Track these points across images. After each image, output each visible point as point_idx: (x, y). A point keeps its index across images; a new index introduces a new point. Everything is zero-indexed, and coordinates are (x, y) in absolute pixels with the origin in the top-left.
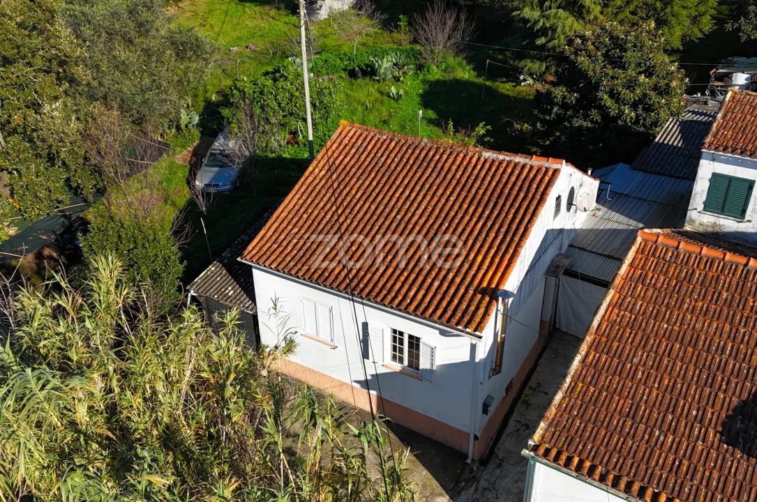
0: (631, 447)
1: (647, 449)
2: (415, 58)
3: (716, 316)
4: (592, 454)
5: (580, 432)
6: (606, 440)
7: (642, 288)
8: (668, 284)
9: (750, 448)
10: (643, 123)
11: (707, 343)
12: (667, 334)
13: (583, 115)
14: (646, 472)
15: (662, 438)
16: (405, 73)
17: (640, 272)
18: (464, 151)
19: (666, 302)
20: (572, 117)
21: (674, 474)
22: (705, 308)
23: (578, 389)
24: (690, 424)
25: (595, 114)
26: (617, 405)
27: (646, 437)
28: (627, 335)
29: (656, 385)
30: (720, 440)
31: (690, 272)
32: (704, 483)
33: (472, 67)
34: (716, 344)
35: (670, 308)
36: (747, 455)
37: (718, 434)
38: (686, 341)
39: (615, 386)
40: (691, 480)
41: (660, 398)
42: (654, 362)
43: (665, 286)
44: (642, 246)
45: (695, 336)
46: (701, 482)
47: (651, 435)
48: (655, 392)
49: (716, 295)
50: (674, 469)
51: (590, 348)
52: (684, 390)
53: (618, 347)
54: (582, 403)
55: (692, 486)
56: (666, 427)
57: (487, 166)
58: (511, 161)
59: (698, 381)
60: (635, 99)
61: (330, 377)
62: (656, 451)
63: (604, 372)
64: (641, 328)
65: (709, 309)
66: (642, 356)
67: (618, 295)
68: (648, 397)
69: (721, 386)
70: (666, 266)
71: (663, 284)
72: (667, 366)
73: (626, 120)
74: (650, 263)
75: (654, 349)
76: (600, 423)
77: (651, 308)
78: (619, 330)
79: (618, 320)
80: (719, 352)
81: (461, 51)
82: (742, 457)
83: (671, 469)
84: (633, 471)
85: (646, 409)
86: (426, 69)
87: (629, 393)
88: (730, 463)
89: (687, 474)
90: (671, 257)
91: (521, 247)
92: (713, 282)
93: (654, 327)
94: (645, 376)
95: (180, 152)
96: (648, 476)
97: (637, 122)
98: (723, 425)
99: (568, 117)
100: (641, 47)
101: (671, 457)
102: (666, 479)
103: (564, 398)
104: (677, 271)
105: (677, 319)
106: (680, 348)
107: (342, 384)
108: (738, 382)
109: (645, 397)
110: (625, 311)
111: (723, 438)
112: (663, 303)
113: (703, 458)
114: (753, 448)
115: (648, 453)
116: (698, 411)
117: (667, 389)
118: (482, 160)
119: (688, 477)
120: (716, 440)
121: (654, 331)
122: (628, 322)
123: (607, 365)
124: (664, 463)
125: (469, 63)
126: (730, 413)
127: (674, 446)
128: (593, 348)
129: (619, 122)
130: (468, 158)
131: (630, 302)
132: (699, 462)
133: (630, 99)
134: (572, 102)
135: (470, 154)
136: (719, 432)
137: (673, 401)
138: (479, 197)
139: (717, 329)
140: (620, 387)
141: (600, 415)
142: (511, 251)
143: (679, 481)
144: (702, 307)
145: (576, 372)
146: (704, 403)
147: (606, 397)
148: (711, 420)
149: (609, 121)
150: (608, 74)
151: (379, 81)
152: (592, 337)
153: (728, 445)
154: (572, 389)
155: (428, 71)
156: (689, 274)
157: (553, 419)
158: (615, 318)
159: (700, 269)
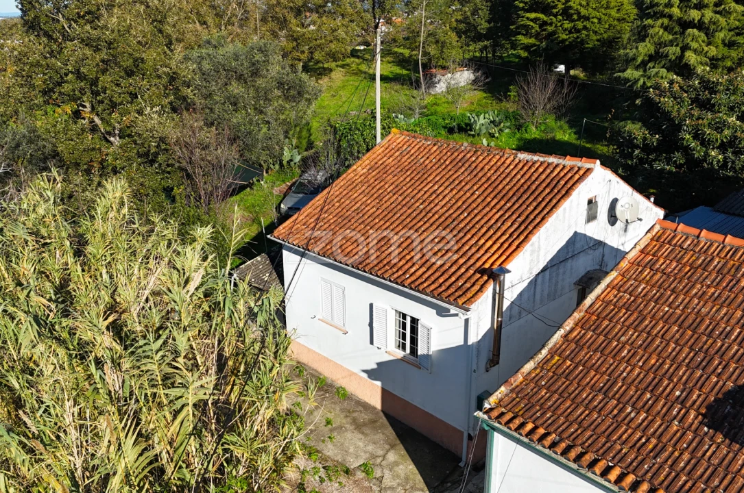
0: (595, 420)
1: (612, 424)
2: (516, 119)
3: (727, 302)
4: (549, 422)
5: (542, 401)
6: (569, 411)
7: (649, 273)
8: (679, 270)
9: (736, 434)
10: (731, 167)
11: (711, 327)
12: (666, 317)
13: (666, 158)
14: (604, 445)
15: (633, 415)
16: (501, 131)
17: (651, 257)
18: (501, 154)
19: (672, 286)
20: (654, 160)
21: (635, 450)
22: (716, 295)
23: (553, 362)
24: (669, 404)
25: (678, 157)
26: (592, 379)
27: (615, 412)
28: (621, 314)
29: (640, 364)
30: (701, 423)
31: (709, 259)
32: (669, 462)
33: (574, 130)
34: (721, 329)
35: (675, 292)
36: (730, 440)
37: (700, 417)
38: (686, 324)
39: (594, 361)
40: (655, 458)
41: (642, 376)
42: (644, 342)
43: (676, 271)
44: (659, 234)
45: (698, 320)
46: (666, 461)
47: (621, 411)
48: (637, 371)
49: (734, 282)
50: (638, 445)
51: (576, 324)
52: (671, 370)
53: (607, 326)
54: (553, 375)
55: (654, 464)
56: (641, 404)
57: (520, 166)
58: (545, 162)
59: (689, 362)
60: (722, 140)
61: (342, 366)
62: (622, 427)
63: (586, 347)
64: (638, 309)
65: (722, 294)
66: (632, 335)
67: (620, 278)
68: (628, 375)
69: (716, 369)
70: (682, 253)
71: (674, 269)
72: (658, 346)
73: (712, 163)
74: (664, 250)
75: (648, 329)
76: (567, 395)
77: (654, 292)
78: (614, 309)
79: (615, 300)
80: (722, 337)
81: (564, 115)
82: (723, 442)
83: (635, 444)
84: (589, 442)
85: (622, 386)
86: (523, 129)
87: (608, 369)
88: (707, 447)
89: (651, 451)
90: (689, 245)
91: (534, 234)
92: (733, 270)
93: (653, 308)
94: (630, 354)
95: (279, 185)
96: (605, 448)
97: (724, 165)
98: (709, 408)
99: (651, 162)
100: (734, 90)
101: (638, 435)
102: (626, 454)
103: (535, 368)
104: (694, 258)
105: (681, 303)
106: (678, 331)
107: (352, 374)
108: (737, 368)
109: (625, 374)
110: (625, 292)
111: (706, 420)
112: (669, 286)
113: (675, 438)
114: (740, 434)
115: (612, 428)
116: (682, 392)
117: (651, 368)
118: (517, 161)
119: (651, 454)
120: (696, 422)
121: (652, 313)
122: (626, 303)
123: (590, 341)
124: (627, 439)
125: (571, 127)
126: (720, 396)
127: (645, 424)
128: (580, 324)
129: (705, 165)
130: (503, 160)
131: (632, 285)
132: (670, 441)
133: (717, 140)
134: (653, 144)
135: (506, 155)
136: (702, 414)
137: (656, 380)
138: (504, 192)
139: (725, 314)
140: (599, 362)
141: (570, 387)
142: (522, 238)
143: (640, 458)
144: (714, 293)
145: (555, 346)
146: (691, 385)
147: (582, 371)
148: (695, 402)
149: (693, 163)
150: (693, 115)
151: (473, 136)
152: (582, 314)
153: (709, 428)
154: (546, 361)
155: (526, 130)
156: (706, 261)
157: (517, 386)
158: (612, 298)
159: (720, 258)
